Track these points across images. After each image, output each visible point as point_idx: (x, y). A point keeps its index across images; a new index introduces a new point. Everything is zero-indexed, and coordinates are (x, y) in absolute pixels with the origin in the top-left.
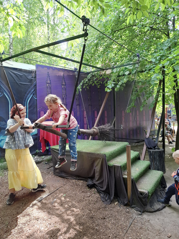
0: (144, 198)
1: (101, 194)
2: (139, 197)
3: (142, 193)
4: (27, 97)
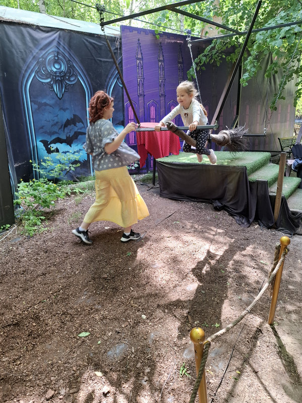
0: (298, 218)
1: (236, 217)
2: (290, 218)
3: (294, 213)
4: (108, 82)
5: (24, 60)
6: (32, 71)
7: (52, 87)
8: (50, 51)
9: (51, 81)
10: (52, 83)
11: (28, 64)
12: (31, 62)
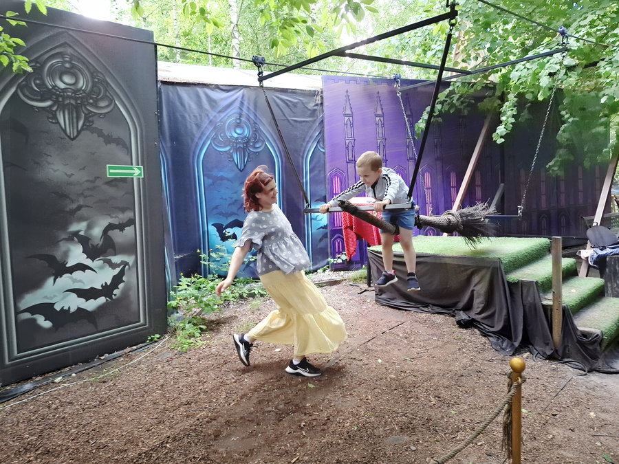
0: (593, 343)
1: (490, 338)
2: (579, 342)
5: (198, 126)
6: (208, 138)
7: (232, 157)
8: (231, 113)
9: (230, 150)
10: (232, 151)
11: (202, 130)
12: (206, 127)
